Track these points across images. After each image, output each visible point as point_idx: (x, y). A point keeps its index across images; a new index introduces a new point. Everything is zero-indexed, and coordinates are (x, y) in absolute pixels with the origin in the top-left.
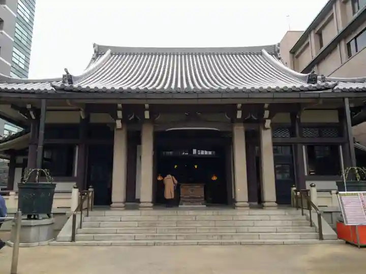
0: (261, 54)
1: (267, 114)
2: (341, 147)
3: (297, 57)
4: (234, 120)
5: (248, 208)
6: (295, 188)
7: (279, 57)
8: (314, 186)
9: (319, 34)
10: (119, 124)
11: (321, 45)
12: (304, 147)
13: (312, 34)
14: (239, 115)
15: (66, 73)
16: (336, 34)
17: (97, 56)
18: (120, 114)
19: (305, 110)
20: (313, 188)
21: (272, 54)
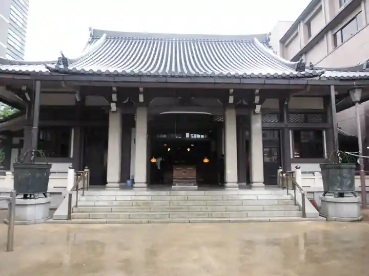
0: (253, 42)
1: (257, 99)
2: (324, 133)
3: (287, 46)
4: (226, 105)
5: (238, 188)
6: (281, 170)
7: (270, 45)
8: (299, 168)
9: (308, 24)
10: (113, 107)
11: (310, 35)
12: (290, 132)
13: (302, 24)
14: (231, 100)
15: (61, 56)
16: (324, 25)
18: (114, 97)
19: (294, 96)
20: (297, 170)
21: (263, 43)
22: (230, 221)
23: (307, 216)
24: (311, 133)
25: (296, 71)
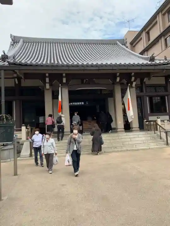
0: (117, 44)
1: (133, 78)
2: (166, 97)
3: (134, 47)
4: (114, 83)
5: (124, 132)
6: (146, 120)
7: (127, 46)
8: (159, 118)
9: (148, 33)
10: (48, 86)
11: (149, 40)
12: (147, 98)
13: (144, 33)
15: (3, 54)
16: (159, 33)
17: (14, 43)
18: (47, 80)
20: (158, 119)
21: (122, 45)
22: (127, 150)
23: (169, 144)
24: (159, 98)
25: (149, 61)
